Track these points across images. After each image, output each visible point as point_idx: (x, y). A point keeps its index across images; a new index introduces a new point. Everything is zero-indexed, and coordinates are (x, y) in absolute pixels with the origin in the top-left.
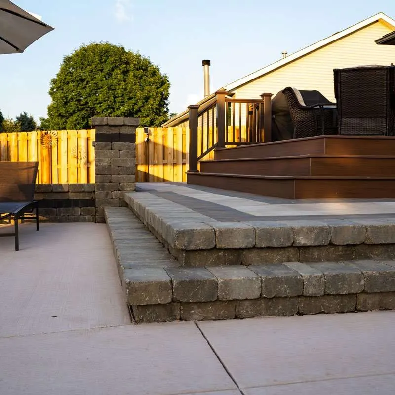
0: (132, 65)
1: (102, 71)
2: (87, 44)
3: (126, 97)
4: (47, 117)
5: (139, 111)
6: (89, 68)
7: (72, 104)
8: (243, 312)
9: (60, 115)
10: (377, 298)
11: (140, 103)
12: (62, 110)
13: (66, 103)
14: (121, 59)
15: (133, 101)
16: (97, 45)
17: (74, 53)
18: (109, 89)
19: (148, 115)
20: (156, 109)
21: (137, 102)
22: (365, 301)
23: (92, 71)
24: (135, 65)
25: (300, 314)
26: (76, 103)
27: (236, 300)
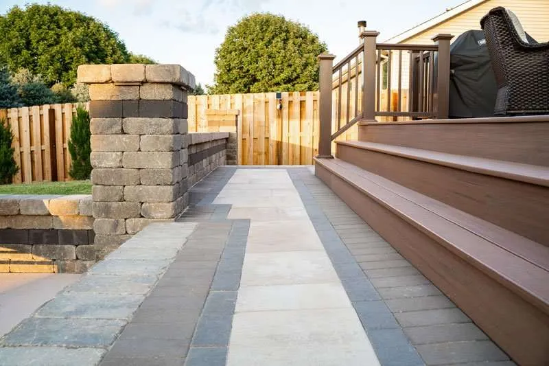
0: (292, 33)
1: (262, 39)
2: (250, 14)
3: (286, 64)
5: (298, 77)
6: (250, 37)
7: (234, 71)
9: (223, 82)
11: (299, 70)
12: (225, 78)
13: (229, 71)
14: (281, 27)
15: (293, 68)
16: (259, 15)
17: (237, 23)
18: (270, 57)
19: (305, 82)
20: (314, 75)
21: (296, 68)
23: (253, 40)
24: (294, 33)
26: (238, 70)
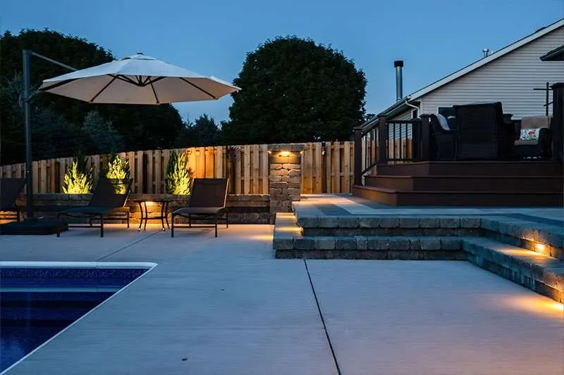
2: (273, 39)
4: (228, 120)
8: (328, 256)
10: (398, 253)
17: (258, 49)
22: (391, 254)
25: (356, 259)
27: (324, 250)
